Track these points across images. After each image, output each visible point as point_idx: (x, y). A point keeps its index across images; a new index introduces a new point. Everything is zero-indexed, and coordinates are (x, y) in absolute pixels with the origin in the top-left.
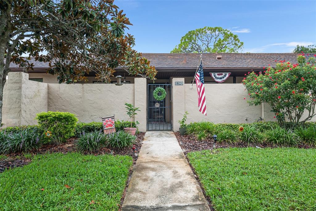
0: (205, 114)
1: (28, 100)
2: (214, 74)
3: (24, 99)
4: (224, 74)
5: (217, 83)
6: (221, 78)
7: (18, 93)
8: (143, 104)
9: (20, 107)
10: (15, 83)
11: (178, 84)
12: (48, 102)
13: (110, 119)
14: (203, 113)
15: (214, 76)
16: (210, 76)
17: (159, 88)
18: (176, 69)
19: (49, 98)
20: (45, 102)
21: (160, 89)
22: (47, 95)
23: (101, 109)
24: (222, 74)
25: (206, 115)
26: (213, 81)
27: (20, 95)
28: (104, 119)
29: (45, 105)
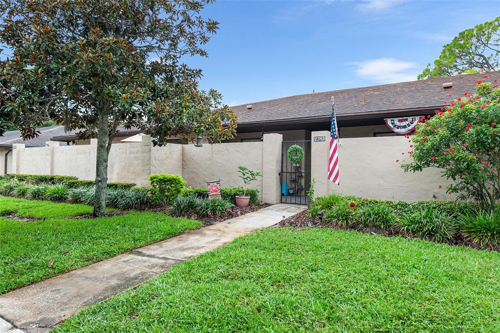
0: (337, 182)
1: (158, 162)
2: (392, 120)
3: (154, 161)
4: (410, 119)
5: (398, 134)
6: (404, 127)
7: (148, 156)
8: (273, 168)
9: (150, 169)
10: (147, 146)
11: (318, 139)
12: (183, 164)
13: (215, 183)
14: (334, 181)
15: (392, 124)
16: (385, 123)
17: (295, 146)
18: (327, 118)
19: (183, 160)
20: (180, 164)
21: (296, 148)
22: (181, 157)
23: (229, 173)
24: (407, 120)
25: (339, 184)
26: (390, 131)
27: (150, 158)
28: (209, 184)
29: (179, 168)
